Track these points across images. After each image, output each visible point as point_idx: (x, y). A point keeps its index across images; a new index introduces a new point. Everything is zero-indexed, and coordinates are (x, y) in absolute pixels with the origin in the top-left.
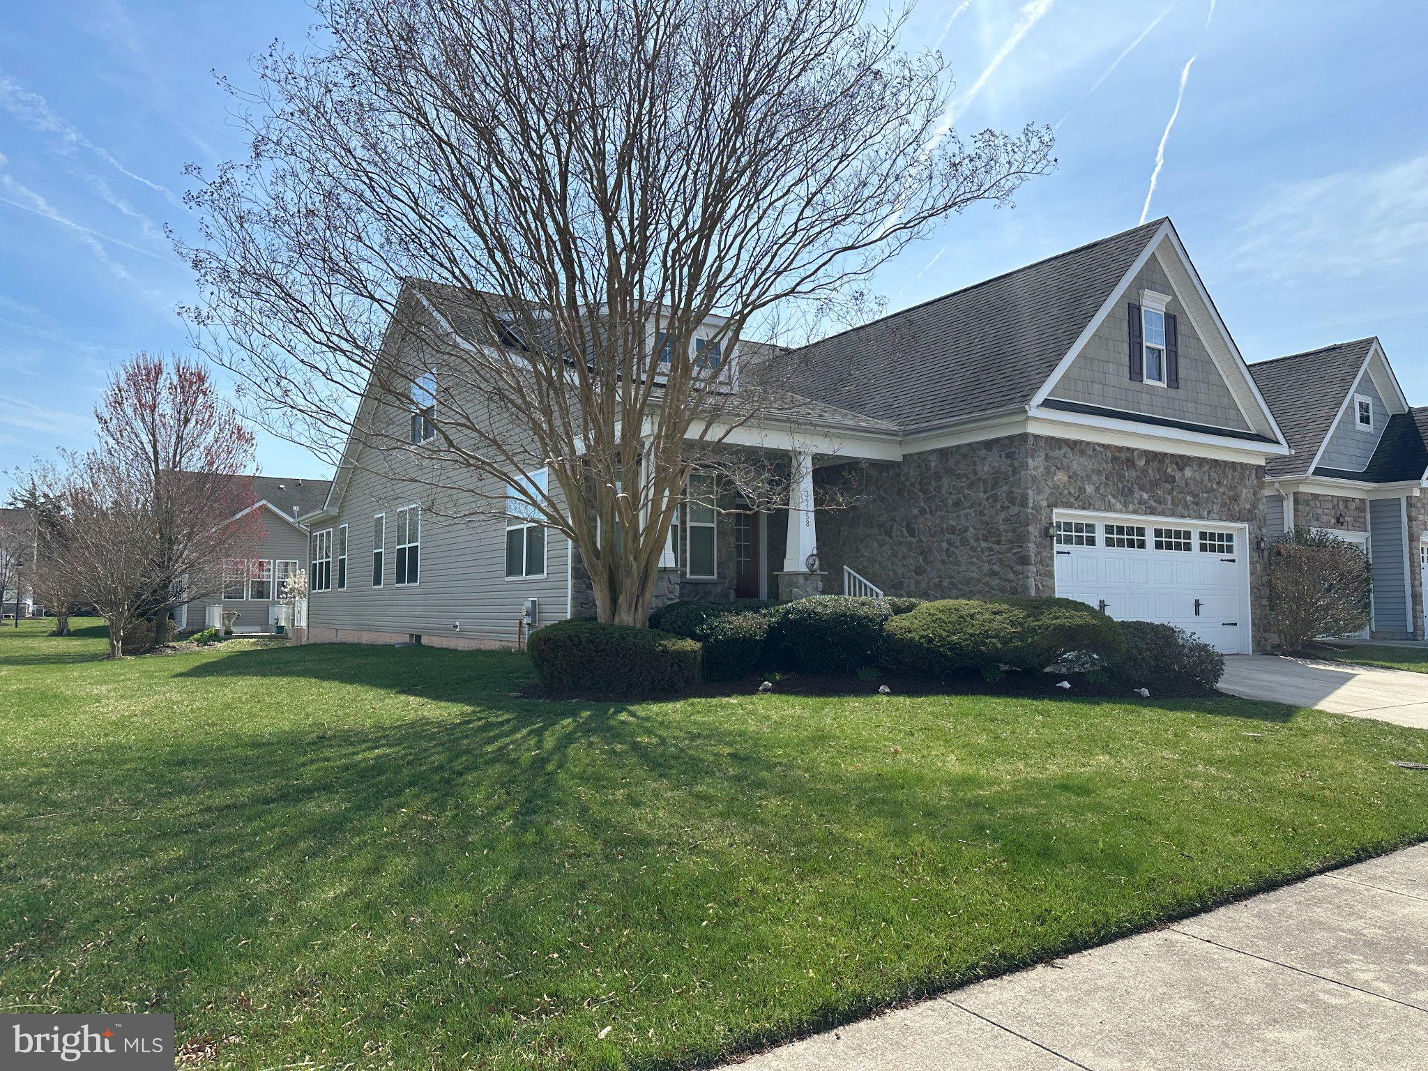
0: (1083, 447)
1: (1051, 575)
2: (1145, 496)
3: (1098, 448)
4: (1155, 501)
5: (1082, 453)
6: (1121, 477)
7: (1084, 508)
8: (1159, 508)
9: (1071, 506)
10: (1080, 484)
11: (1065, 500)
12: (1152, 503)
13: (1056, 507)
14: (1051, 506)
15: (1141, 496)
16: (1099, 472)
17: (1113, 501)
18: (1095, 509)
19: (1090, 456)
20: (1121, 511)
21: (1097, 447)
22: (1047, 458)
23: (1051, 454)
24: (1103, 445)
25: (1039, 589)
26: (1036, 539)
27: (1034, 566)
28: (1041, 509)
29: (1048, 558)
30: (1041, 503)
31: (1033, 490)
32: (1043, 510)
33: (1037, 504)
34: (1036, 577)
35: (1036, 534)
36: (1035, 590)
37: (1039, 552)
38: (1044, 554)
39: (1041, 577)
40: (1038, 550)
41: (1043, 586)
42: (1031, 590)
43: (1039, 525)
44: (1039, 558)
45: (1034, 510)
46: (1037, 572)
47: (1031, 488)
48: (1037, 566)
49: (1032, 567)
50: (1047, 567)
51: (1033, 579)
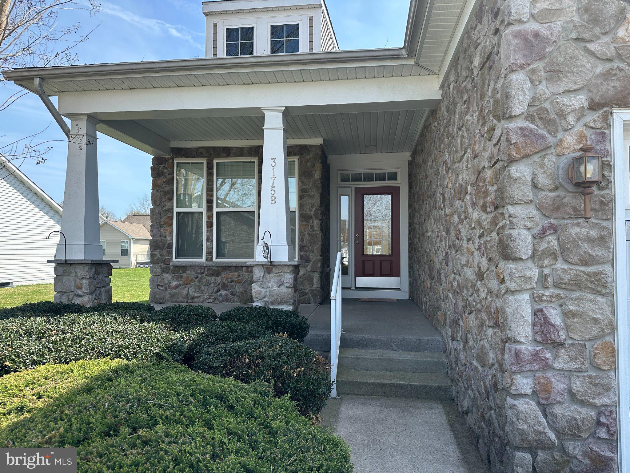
1: (602, 286)
13: (625, 104)
14: (603, 105)
25: (547, 322)
26: (542, 194)
27: (530, 264)
28: (562, 115)
29: (590, 240)
30: (565, 100)
31: (533, 71)
32: (571, 119)
33: (547, 105)
34: (540, 292)
35: (543, 180)
36: (534, 325)
37: (551, 226)
38: (574, 231)
39: (557, 291)
40: (546, 222)
41: (566, 314)
42: (513, 326)
43: (553, 158)
44: (552, 242)
45: (533, 121)
46: (543, 279)
47: (522, 67)
48: (546, 262)
49: (520, 266)
50: (586, 265)
51: (526, 296)
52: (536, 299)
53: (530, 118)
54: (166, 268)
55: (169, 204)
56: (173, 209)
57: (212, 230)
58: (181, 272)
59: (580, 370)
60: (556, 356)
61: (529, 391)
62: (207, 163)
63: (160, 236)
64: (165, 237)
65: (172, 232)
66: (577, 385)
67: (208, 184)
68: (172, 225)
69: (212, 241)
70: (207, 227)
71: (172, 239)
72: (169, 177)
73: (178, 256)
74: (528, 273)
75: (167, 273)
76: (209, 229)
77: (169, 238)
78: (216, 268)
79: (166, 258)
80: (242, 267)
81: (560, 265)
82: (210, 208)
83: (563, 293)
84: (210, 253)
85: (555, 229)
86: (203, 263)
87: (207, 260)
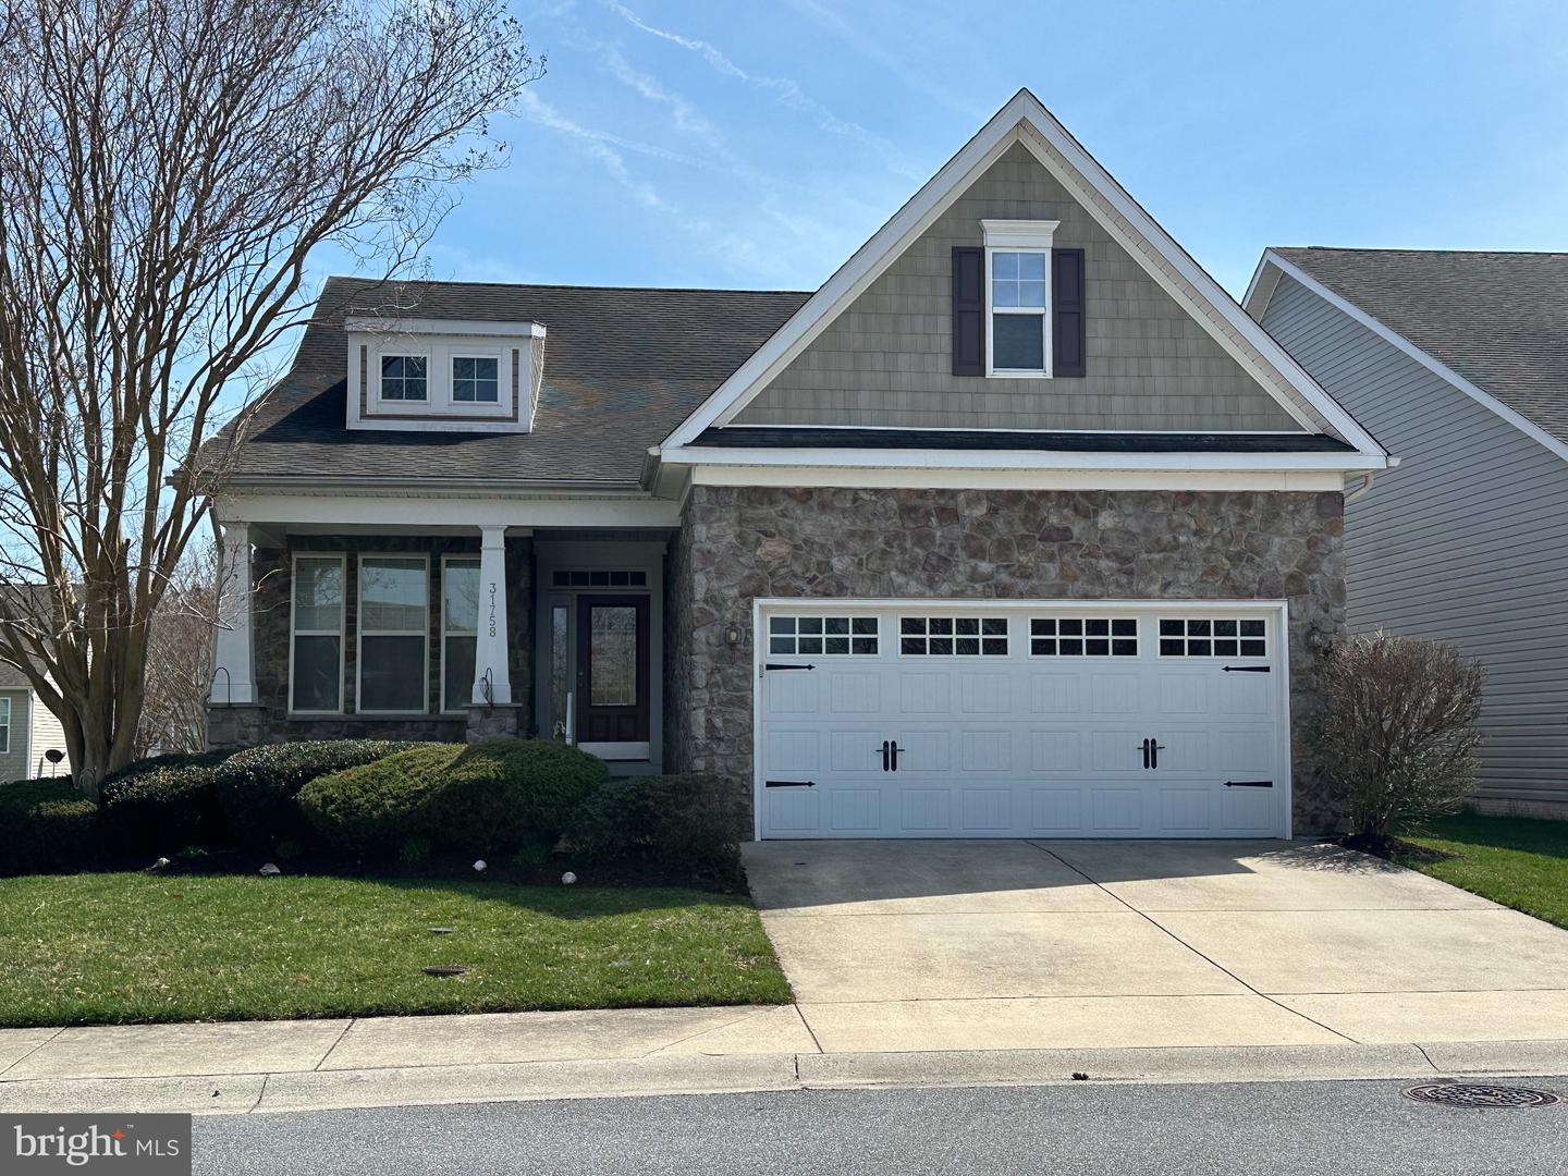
0: (827, 497)
1: (746, 704)
2: (985, 567)
3: (867, 497)
4: (1012, 574)
5: (824, 507)
6: (923, 539)
7: (826, 595)
8: (1022, 585)
9: (798, 594)
10: (821, 558)
11: (783, 583)
12: (1004, 577)
13: (759, 595)
14: (748, 595)
15: (974, 568)
16: (867, 535)
17: (900, 580)
18: (854, 595)
19: (844, 511)
20: (921, 596)
21: (863, 495)
22: (741, 520)
23: (750, 513)
24: (876, 491)
25: (713, 726)
26: (712, 648)
27: (705, 691)
28: (725, 601)
29: (738, 676)
30: (726, 592)
31: (707, 573)
32: (729, 603)
33: (716, 593)
34: (710, 708)
35: (713, 640)
36: (706, 727)
37: (717, 668)
38: (730, 671)
39: (719, 707)
40: (714, 665)
41: (726, 721)
42: (694, 729)
43: (719, 626)
44: (718, 677)
45: (707, 604)
46: (712, 699)
47: (701, 570)
48: (714, 690)
49: (699, 692)
50: (737, 691)
51: (702, 711)
52: (708, 712)
53: (706, 601)
54: (277, 725)
55: (283, 623)
56: (289, 631)
57: (355, 665)
58: (302, 731)
59: (732, 754)
60: (719, 746)
61: (703, 768)
62: (348, 560)
63: (268, 675)
64: (276, 676)
65: (287, 669)
66: (730, 763)
67: (348, 594)
68: (287, 657)
69: (354, 682)
70: (347, 660)
71: (287, 679)
72: (283, 580)
73: (296, 707)
74: (703, 697)
75: (278, 733)
76: (350, 664)
77: (282, 678)
78: (360, 725)
79: (277, 709)
81: (722, 691)
82: (351, 630)
83: (723, 709)
84: (350, 701)
85: (719, 669)
86: (341, 716)
87: (346, 711)
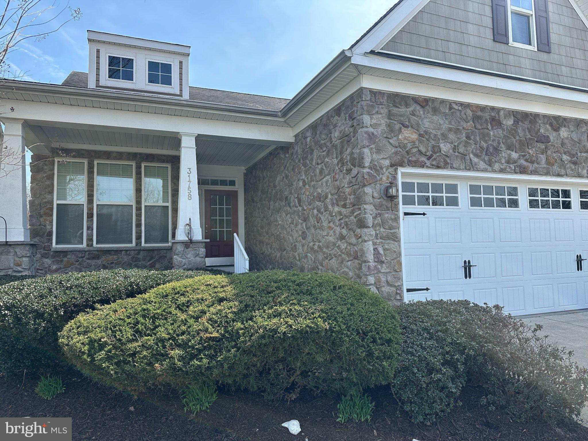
0: (437, 104)
1: (396, 238)
2: (514, 155)
3: (456, 107)
4: (526, 160)
5: (435, 111)
6: (484, 137)
7: (438, 167)
8: (531, 167)
9: (422, 166)
10: (433, 142)
11: (414, 159)
12: (522, 162)
13: (402, 165)
14: (395, 165)
15: (509, 155)
16: (457, 131)
17: (475, 160)
18: (452, 168)
19: (446, 115)
20: (485, 170)
21: (454, 106)
22: (390, 115)
23: (395, 110)
24: (461, 104)
25: (379, 253)
26: (375, 200)
27: (372, 229)
28: (381, 168)
29: (392, 219)
30: (382, 162)
31: (372, 149)
32: (384, 170)
33: (376, 163)
34: (376, 241)
35: (376, 195)
36: (374, 255)
37: (379, 214)
38: (386, 215)
39: (381, 240)
40: (377, 212)
41: (385, 250)
42: (367, 255)
43: (379, 185)
44: (379, 220)
45: (372, 170)
46: (377, 235)
47: (368, 146)
48: (377, 228)
49: (369, 230)
50: (391, 230)
51: (371, 243)
52: (374, 244)
53: (370, 168)
54: (46, 254)
55: (49, 196)
56: (53, 201)
57: (93, 220)
58: (61, 256)
59: (390, 272)
60: (382, 267)
61: (373, 283)
62: (88, 163)
63: (40, 225)
64: (45, 226)
65: (52, 222)
66: (389, 278)
67: (89, 181)
68: (52, 215)
69: (92, 230)
70: (88, 217)
71: (52, 228)
72: (50, 172)
73: (57, 243)
74: (372, 233)
75: (47, 258)
76: (90, 219)
77: (48, 227)
78: (96, 253)
79: (46, 244)
80: (121, 251)
81: (382, 230)
83: (383, 241)
84: (90, 240)
85: (380, 215)
87: (88, 245)
